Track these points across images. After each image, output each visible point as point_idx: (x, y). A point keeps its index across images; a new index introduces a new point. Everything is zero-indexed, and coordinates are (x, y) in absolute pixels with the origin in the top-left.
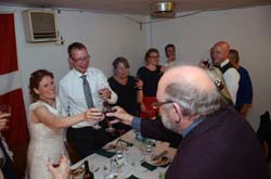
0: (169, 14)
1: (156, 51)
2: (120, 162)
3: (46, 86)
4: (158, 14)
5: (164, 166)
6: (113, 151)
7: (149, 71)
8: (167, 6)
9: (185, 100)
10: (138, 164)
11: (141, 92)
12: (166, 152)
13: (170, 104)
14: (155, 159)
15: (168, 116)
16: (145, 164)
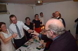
0: (41, 4)
1: (37, 15)
2: (30, 48)
3: (3, 27)
4: (38, 4)
5: (43, 48)
6: (27, 45)
7: (36, 20)
8: (40, 2)
9: (54, 30)
10: (35, 48)
11: (34, 27)
12: (43, 44)
13: (50, 31)
14: (40, 46)
15: (49, 34)
16: (37, 48)
